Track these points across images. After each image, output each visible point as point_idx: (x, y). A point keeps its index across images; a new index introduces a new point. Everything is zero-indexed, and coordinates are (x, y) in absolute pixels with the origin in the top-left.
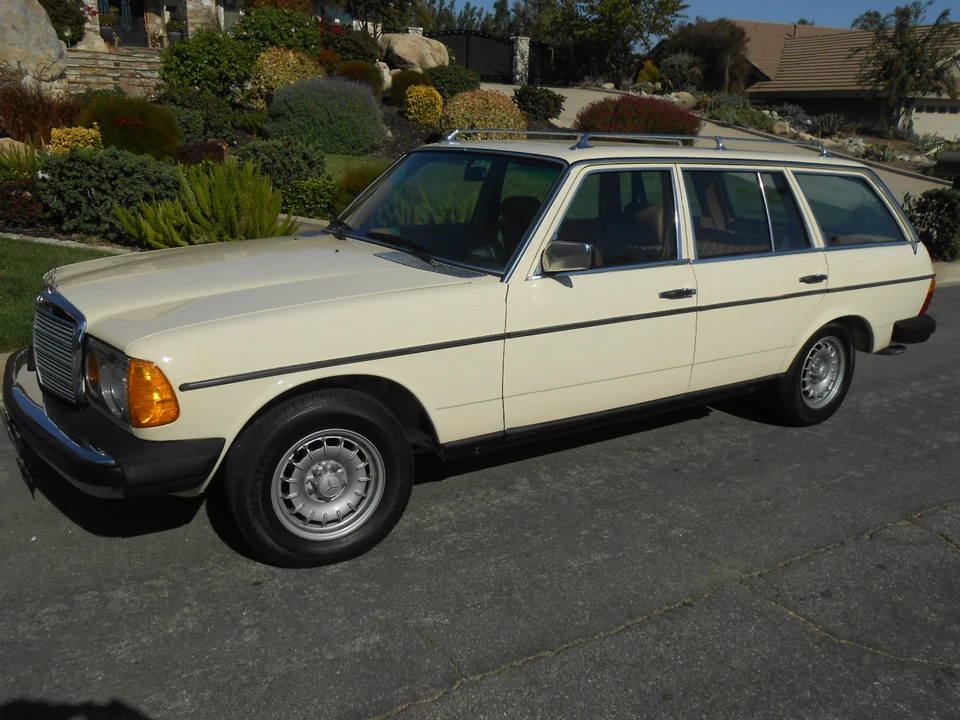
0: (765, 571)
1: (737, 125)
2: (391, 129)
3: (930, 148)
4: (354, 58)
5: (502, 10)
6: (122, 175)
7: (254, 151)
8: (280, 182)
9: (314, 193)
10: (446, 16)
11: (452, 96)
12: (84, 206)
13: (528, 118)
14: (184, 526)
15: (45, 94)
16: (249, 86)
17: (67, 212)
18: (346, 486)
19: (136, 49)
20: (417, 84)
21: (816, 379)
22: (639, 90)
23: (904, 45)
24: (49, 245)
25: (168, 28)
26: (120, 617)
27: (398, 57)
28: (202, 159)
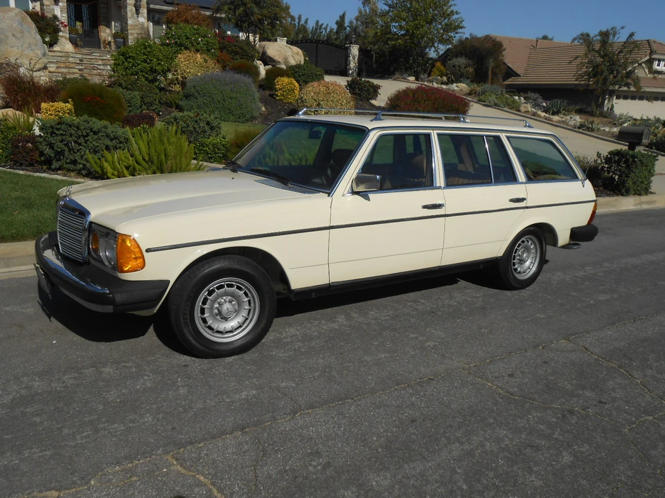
0: (478, 364)
1: (496, 106)
2: (265, 106)
3: (624, 123)
4: (241, 58)
5: (341, 26)
6: (92, 133)
7: (175, 119)
8: (192, 139)
9: (214, 147)
10: (303, 29)
11: (306, 84)
12: (66, 153)
13: (356, 100)
14: (141, 337)
15: (36, 80)
16: (170, 76)
17: (56, 156)
18: (237, 312)
19: (93, 50)
20: (282, 76)
21: (522, 261)
22: (431, 81)
23: (606, 55)
24: (44, 178)
25: (115, 36)
26: (109, 381)
27: (270, 57)
28: (140, 125)
